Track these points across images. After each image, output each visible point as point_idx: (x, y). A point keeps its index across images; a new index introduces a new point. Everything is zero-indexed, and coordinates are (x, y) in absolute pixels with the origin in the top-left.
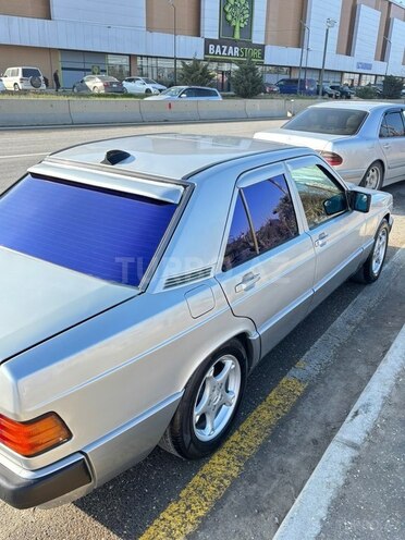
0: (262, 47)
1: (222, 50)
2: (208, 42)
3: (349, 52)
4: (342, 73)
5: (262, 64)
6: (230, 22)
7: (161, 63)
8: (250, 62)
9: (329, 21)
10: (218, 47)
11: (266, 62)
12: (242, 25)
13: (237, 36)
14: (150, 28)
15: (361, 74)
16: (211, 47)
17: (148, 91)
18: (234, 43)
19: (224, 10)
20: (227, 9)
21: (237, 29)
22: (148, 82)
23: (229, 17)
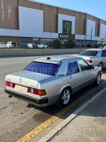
0: (74, 35)
1: (63, 36)
2: (59, 34)
3: (98, 36)
4: (97, 41)
5: (74, 39)
6: (65, 29)
7: (47, 40)
8: (71, 39)
9: (92, 28)
11: (76, 38)
12: (69, 30)
13: (67, 32)
14: (44, 31)
15: (102, 41)
16: (60, 35)
17: (44, 47)
18: (67, 34)
19: (64, 26)
20: (65, 26)
21: (67, 31)
22: (44, 45)
23: (65, 28)
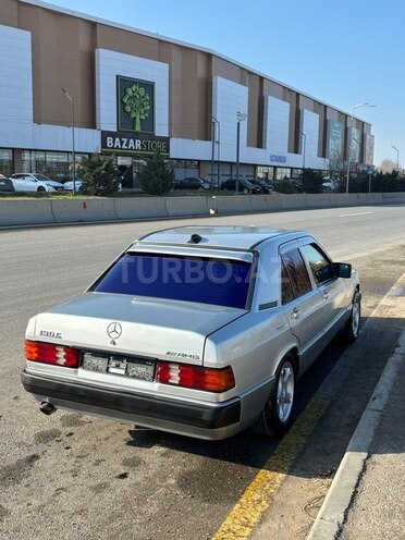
0: (167, 140)
1: (122, 143)
2: (105, 135)
3: (260, 143)
4: (255, 166)
5: (168, 157)
6: (129, 114)
7: (50, 158)
8: (159, 157)
9: (239, 114)
10: (117, 139)
11: (173, 155)
12: (143, 117)
13: (138, 128)
14: (37, 120)
15: (275, 167)
16: (109, 140)
17: (41, 189)
18: (135, 136)
19: (122, 102)
20: (125, 101)
21: (138, 121)
22: (40, 178)
23: (128, 109)
